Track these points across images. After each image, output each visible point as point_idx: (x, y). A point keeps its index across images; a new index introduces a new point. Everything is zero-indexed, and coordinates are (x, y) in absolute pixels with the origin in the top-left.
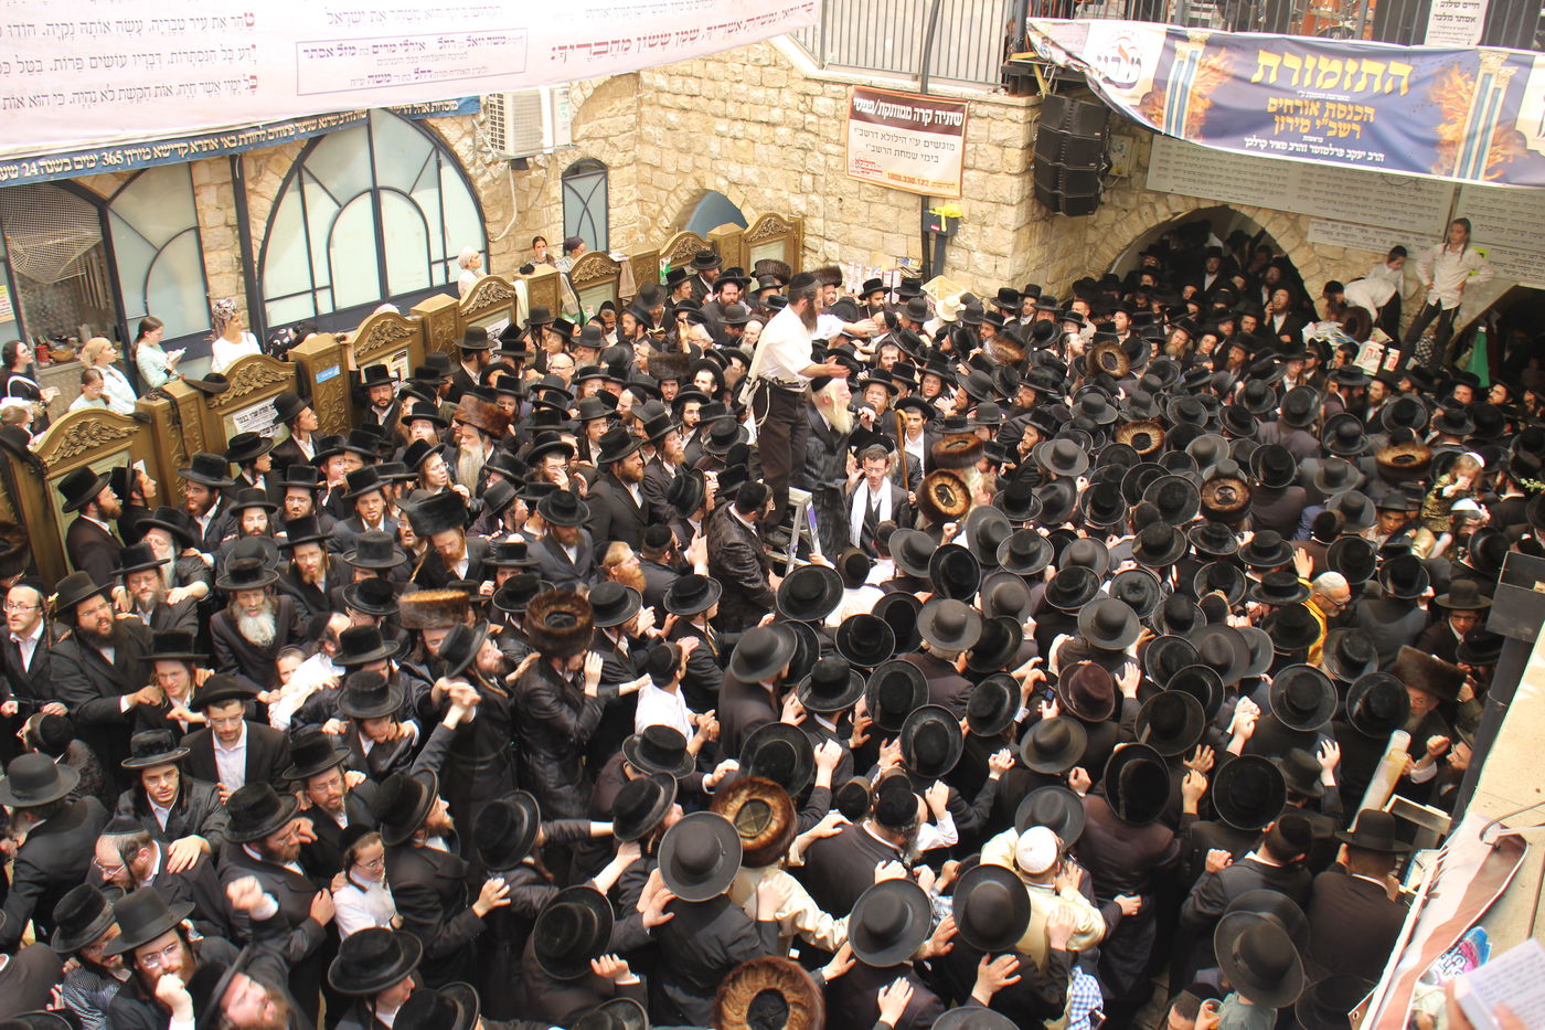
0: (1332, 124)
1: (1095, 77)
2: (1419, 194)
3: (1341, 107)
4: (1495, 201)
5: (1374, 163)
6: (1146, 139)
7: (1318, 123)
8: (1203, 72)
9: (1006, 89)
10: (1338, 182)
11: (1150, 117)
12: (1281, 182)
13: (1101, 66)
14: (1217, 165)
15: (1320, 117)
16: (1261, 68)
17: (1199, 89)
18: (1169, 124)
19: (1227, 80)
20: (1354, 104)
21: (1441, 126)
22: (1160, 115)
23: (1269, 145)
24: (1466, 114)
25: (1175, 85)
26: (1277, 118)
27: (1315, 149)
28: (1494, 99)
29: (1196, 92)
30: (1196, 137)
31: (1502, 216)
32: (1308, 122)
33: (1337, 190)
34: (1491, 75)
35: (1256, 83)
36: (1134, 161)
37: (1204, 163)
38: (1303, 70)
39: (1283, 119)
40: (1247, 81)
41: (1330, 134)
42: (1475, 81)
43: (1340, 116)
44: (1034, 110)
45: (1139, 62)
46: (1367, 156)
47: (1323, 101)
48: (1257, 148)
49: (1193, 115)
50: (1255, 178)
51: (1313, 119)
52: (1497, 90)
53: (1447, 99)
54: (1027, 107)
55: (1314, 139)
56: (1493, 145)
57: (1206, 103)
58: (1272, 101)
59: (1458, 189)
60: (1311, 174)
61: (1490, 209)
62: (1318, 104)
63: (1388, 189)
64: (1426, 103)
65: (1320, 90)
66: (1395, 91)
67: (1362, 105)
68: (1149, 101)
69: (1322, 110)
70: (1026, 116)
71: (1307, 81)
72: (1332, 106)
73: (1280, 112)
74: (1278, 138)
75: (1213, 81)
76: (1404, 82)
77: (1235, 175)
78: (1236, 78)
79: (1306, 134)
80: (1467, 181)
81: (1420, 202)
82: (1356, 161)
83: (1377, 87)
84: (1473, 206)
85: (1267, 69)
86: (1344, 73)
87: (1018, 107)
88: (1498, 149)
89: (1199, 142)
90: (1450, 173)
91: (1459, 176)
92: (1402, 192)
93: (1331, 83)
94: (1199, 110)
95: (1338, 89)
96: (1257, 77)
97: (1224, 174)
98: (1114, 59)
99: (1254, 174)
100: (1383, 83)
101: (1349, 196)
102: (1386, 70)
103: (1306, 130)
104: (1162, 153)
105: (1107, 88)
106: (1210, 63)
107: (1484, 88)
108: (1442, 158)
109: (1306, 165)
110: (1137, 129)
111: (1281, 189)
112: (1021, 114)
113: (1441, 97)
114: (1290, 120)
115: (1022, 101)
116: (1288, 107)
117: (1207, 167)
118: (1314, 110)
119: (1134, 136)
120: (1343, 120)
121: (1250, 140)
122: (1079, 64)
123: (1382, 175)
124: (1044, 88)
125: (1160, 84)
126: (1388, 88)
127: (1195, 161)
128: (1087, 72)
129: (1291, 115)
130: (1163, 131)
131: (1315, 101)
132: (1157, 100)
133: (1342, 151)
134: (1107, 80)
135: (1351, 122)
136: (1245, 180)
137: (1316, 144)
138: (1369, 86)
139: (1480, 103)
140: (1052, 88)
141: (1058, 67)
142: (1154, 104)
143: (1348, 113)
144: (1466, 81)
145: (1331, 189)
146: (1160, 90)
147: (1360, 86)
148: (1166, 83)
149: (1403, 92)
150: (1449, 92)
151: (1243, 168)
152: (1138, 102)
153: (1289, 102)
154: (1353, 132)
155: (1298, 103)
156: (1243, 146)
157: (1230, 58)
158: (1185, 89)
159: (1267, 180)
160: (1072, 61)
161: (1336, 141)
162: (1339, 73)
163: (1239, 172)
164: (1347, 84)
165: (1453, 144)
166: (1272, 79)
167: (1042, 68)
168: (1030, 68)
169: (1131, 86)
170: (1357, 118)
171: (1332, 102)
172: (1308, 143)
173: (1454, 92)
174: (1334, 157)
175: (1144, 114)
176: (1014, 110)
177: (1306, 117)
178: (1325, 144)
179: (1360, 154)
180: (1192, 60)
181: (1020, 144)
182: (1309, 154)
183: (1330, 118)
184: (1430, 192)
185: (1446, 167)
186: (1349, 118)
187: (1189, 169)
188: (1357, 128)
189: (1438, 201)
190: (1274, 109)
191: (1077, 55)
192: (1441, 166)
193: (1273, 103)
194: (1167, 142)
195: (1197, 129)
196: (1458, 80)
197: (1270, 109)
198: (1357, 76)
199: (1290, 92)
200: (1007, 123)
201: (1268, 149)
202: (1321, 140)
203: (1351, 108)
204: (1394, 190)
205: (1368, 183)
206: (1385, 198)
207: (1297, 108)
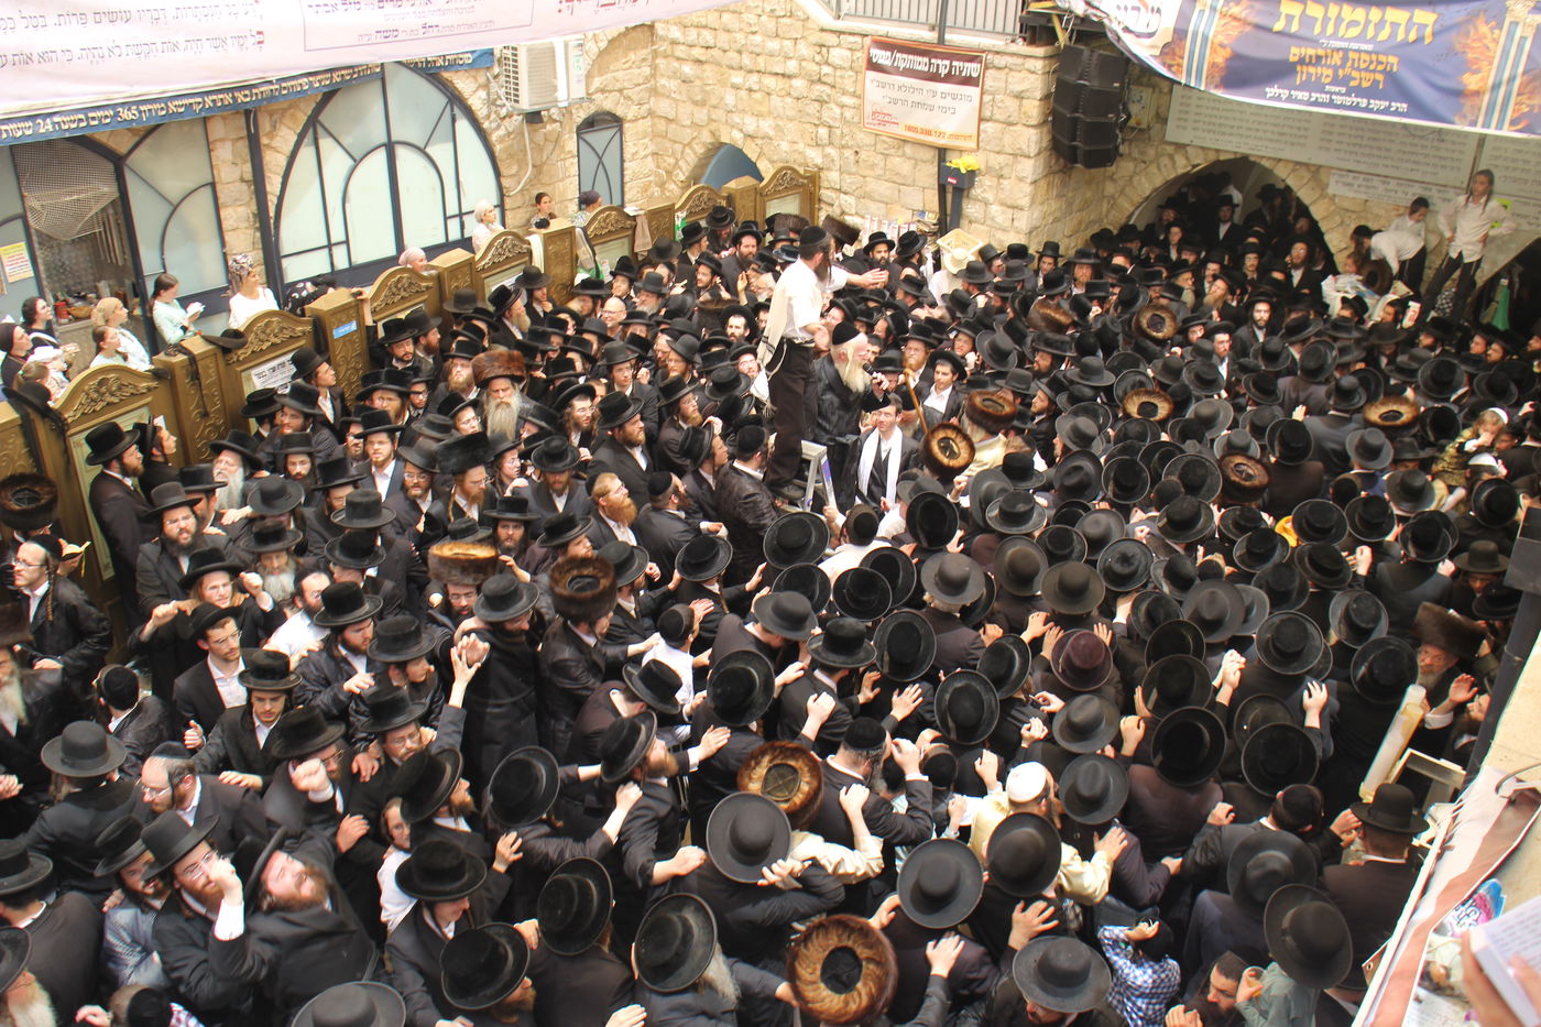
0: (1355, 74)
1: (1115, 26)
2: (1442, 145)
3: (1364, 56)
4: (1520, 152)
5: (1397, 113)
6: (1166, 90)
7: (1341, 73)
8: (1224, 21)
9: (1025, 39)
10: (1360, 133)
11: (1170, 67)
12: (1302, 132)
13: (1121, 15)
14: (1238, 115)
15: (1343, 66)
16: (1283, 17)
17: (1220, 38)
18: (1189, 74)
19: (1248, 29)
20: (1377, 53)
21: (1466, 76)
22: (1180, 65)
23: (1290, 96)
24: (1491, 63)
25: (1195, 34)
26: (1299, 68)
27: (1338, 100)
28: (1520, 47)
29: (1217, 41)
30: (1217, 87)
31: (1527, 167)
32: (1330, 72)
33: (1358, 141)
34: (1517, 23)
35: (1278, 33)
36: (1153, 112)
37: (1224, 114)
38: (1326, 19)
39: (1305, 69)
40: (1269, 30)
41: (1353, 84)
42: (1501, 29)
43: (1363, 66)
44: (1053, 61)
45: (1159, 11)
46: (1390, 106)
47: (1346, 51)
48: (1278, 98)
49: (1213, 65)
50: (1276, 130)
51: (1335, 69)
52: (1523, 39)
53: (1473, 48)
54: (1045, 58)
55: (1337, 89)
56: (1518, 95)
57: (1227, 53)
58: (1294, 50)
59: (1482, 139)
60: (1333, 125)
61: (1514, 160)
62: (1341, 54)
63: (1410, 140)
64: (1450, 52)
65: (1342, 39)
66: (1420, 39)
67: (1386, 54)
68: (1169, 51)
69: (1345, 59)
70: (1044, 67)
71: (1330, 30)
72: (1356, 56)
73: (1302, 61)
74: (1298, 88)
75: (1235, 30)
76: (1428, 31)
77: (1255, 126)
78: (1258, 27)
79: (1329, 84)
80: (1491, 131)
81: (1442, 153)
82: (1379, 112)
83: (1401, 36)
84: (1497, 158)
85: (1290, 18)
86: (1368, 22)
87: (1036, 58)
88: (1523, 98)
89: (1220, 93)
90: (1474, 123)
91: (1483, 126)
92: (1423, 142)
93: (1354, 32)
94: (1220, 60)
95: (1361, 38)
96: (1279, 26)
97: (1244, 125)
98: (1134, 8)
99: (1275, 125)
100: (1407, 32)
101: (1371, 147)
102: (1411, 18)
103: (1329, 80)
104: (1182, 104)
105: (1126, 37)
106: (1231, 12)
107: (1510, 36)
108: (1466, 109)
109: (1327, 115)
110: (1157, 79)
111: (1302, 140)
112: (1039, 65)
113: (1465, 46)
114: (1312, 70)
115: (1040, 51)
116: (1311, 57)
117: (1227, 118)
118: (1337, 59)
119: (1154, 87)
120: (1366, 70)
121: (1272, 91)
122: (1099, 14)
123: (1405, 126)
124: (1063, 38)
125: (1180, 34)
126: (1412, 36)
127: (1215, 112)
128: (1106, 21)
129: (1313, 65)
130: (1183, 81)
131: (1338, 50)
132: (1177, 50)
133: (1365, 101)
134: (1126, 30)
135: (1374, 71)
136: (1265, 131)
137: (1339, 94)
138: (1393, 35)
139: (1505, 52)
140: (1070, 38)
141: (1077, 17)
142: (1174, 54)
143: (1371, 62)
144: (1492, 29)
145: (1353, 140)
146: (1181, 40)
147: (1384, 35)
148: (1186, 32)
149: (1427, 41)
150: (1474, 40)
151: (1263, 119)
152: (1157, 52)
153: (1311, 52)
154: (1376, 82)
155: (1321, 52)
156: (1264, 95)
157: (1251, 7)
158: (1205, 38)
159: (1286, 130)
160: (1091, 11)
161: (1359, 91)
162: (1362, 22)
163: (1260, 123)
164: (1370, 33)
165: (1477, 93)
166: (1294, 28)
167: (1060, 18)
168: (1048, 17)
169: (1151, 35)
170: (1380, 68)
171: (1355, 51)
172: (1331, 93)
173: (1479, 40)
174: (1356, 108)
175: (1164, 64)
176: (1032, 60)
177: (1329, 67)
178: (1348, 94)
179: (1384, 104)
180: (1213, 9)
181: (1038, 95)
182: (1331, 104)
183: (1352, 67)
184: (1454, 143)
185: (1470, 117)
186: (1372, 67)
187: (1208, 119)
188: (1380, 77)
189: (1462, 152)
190: (1296, 59)
191: (1096, 4)
192: (1465, 117)
193: (1295, 53)
194: (1187, 92)
195: (1218, 79)
196: (1484, 29)
197: (1292, 59)
198: (1381, 24)
199: (1313, 42)
200: (1025, 74)
201: (1290, 99)
202: (1343, 90)
203: (1374, 57)
204: (1416, 141)
205: (1391, 134)
206: (1408, 149)
207: (1319, 58)
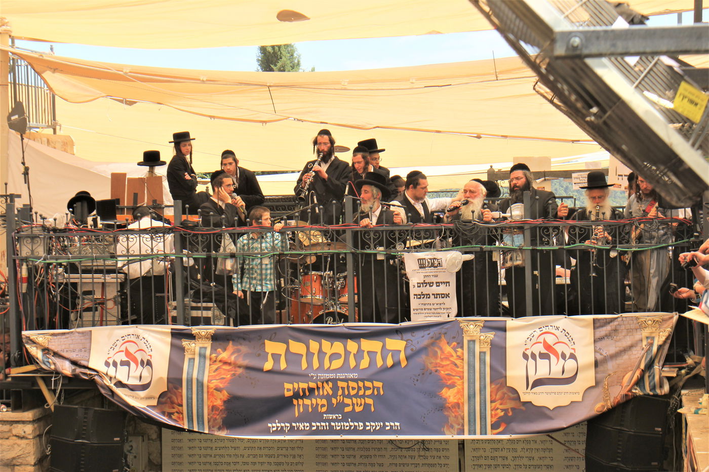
0: (347, 401)
1: (107, 382)
2: (428, 453)
3: (354, 384)
4: (496, 450)
5: (392, 431)
6: (154, 436)
7: (334, 401)
8: (215, 367)
9: (8, 405)
10: (351, 452)
11: (170, 415)
12: (297, 460)
13: (111, 371)
14: (232, 452)
15: (335, 395)
16: (270, 357)
17: (215, 383)
18: (190, 420)
19: (240, 371)
20: (363, 380)
21: (444, 390)
22: (181, 413)
23: (292, 427)
24: (462, 378)
25: (190, 381)
26: (295, 402)
27: (337, 426)
28: (482, 362)
29: (212, 385)
30: (220, 429)
31: (506, 462)
32: (324, 402)
33: (352, 460)
34: (474, 341)
35: (269, 372)
36: (145, 460)
37: (219, 452)
38: (309, 354)
39: (301, 401)
40: (260, 370)
41: (347, 409)
42: (462, 347)
43: (353, 392)
44: (42, 423)
45: (149, 363)
46: (385, 426)
47: (334, 381)
48: (281, 431)
49: (213, 408)
50: (272, 460)
51: (328, 398)
52: (482, 354)
53: (443, 366)
54: (33, 422)
55: (331, 416)
56: (491, 402)
57: (225, 395)
58: (287, 386)
59: (462, 444)
60: (325, 449)
61: (493, 458)
62: (331, 384)
63: (399, 452)
64: (425, 372)
65: (328, 370)
66: (397, 364)
67: (371, 380)
68: (167, 399)
69: (335, 388)
70: (34, 430)
71: (316, 364)
72: (344, 384)
73: (297, 395)
74: (300, 419)
75: (227, 373)
76: (402, 356)
77: (251, 459)
78: (248, 368)
79: (326, 413)
80: (466, 436)
81: (430, 461)
82: (376, 432)
83: (380, 363)
84: (479, 458)
85: (276, 357)
86: (347, 353)
87: (23, 422)
88: (497, 404)
89: (223, 434)
90: (462, 432)
91: (470, 434)
92: (411, 453)
93: (337, 364)
94: (219, 403)
95: (345, 367)
96: (268, 365)
97: (240, 460)
98: (123, 363)
99: (270, 456)
100: (384, 359)
101: (365, 464)
102: (384, 346)
103: (324, 409)
104: (173, 448)
105: (120, 392)
106: (220, 358)
107: (471, 352)
108: (451, 419)
109: (317, 441)
110: (144, 425)
112: (29, 429)
113: (437, 365)
114: (307, 402)
115: (28, 415)
116: (304, 390)
117: (222, 456)
118: (328, 388)
119: (142, 434)
120: (356, 396)
121: (274, 425)
122: (89, 372)
123: (391, 441)
124: (51, 401)
125: (174, 382)
126: (390, 362)
127: (209, 452)
128: (96, 378)
129: (307, 397)
130: (186, 427)
131: (327, 381)
132: (174, 398)
133: (361, 424)
134: (120, 384)
135: (364, 396)
136: (262, 463)
137: (336, 420)
138: (372, 362)
139: (471, 367)
140: (59, 399)
141: (65, 377)
142: (172, 403)
143: (359, 388)
144: (454, 349)
145: (346, 460)
146: (177, 389)
147: (365, 363)
148: (180, 380)
149: (404, 364)
150: (442, 360)
151: (257, 452)
152: (155, 403)
153: (304, 385)
154: (367, 406)
155: (313, 385)
156: (267, 431)
157: (238, 351)
158: (200, 384)
159: (282, 460)
160: (78, 370)
161: (355, 416)
162: (343, 353)
163: (255, 456)
164: (352, 363)
165: (458, 405)
166: (283, 366)
167: (47, 381)
168: (33, 381)
169: (145, 387)
170: (369, 392)
171: (342, 380)
172: (329, 421)
173: (447, 359)
174: (355, 431)
175: (163, 413)
176: (20, 426)
177: (322, 397)
178: (344, 419)
179: (378, 425)
180: (202, 356)
181: (32, 459)
182: (332, 431)
183: (343, 395)
184: (437, 450)
185: (457, 427)
186: (361, 393)
187: (203, 460)
188: (370, 401)
189: (447, 457)
190: (290, 394)
191: (84, 363)
192: (452, 427)
193: (288, 388)
194: (177, 435)
195: (220, 421)
196: (448, 349)
197: (288, 394)
198: (359, 355)
199: (303, 376)
200: (13, 440)
201: (292, 431)
202: (340, 416)
203: (361, 384)
204: (404, 452)
205: (379, 449)
206: (398, 461)
207: (311, 390)
